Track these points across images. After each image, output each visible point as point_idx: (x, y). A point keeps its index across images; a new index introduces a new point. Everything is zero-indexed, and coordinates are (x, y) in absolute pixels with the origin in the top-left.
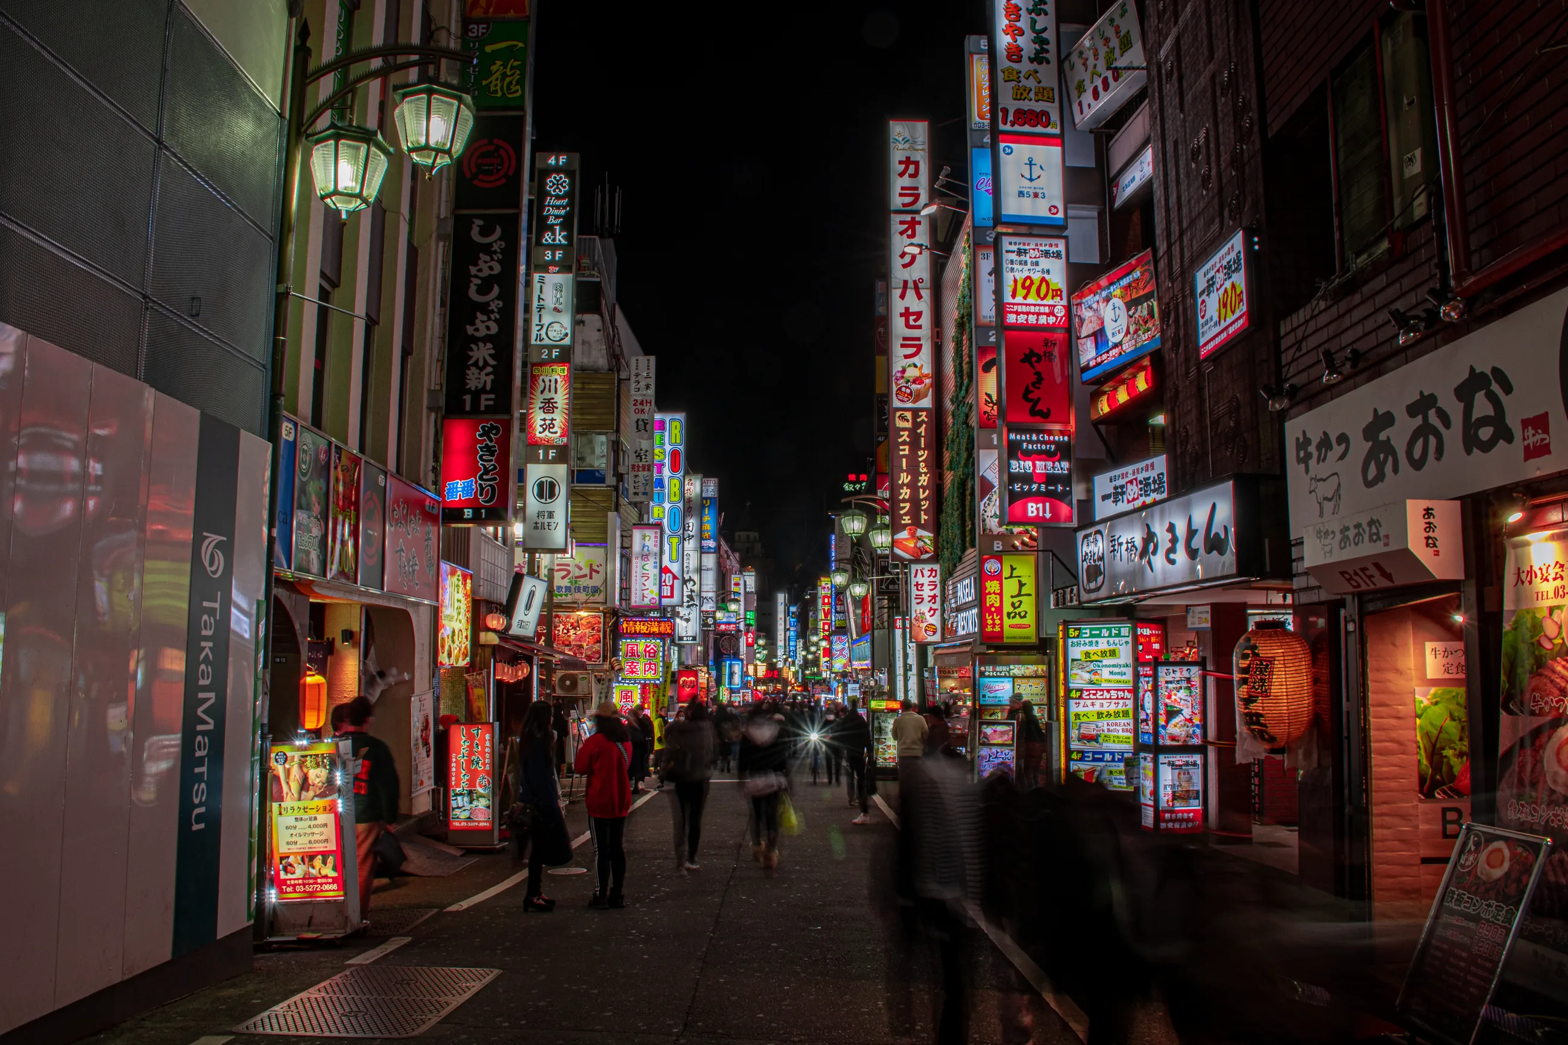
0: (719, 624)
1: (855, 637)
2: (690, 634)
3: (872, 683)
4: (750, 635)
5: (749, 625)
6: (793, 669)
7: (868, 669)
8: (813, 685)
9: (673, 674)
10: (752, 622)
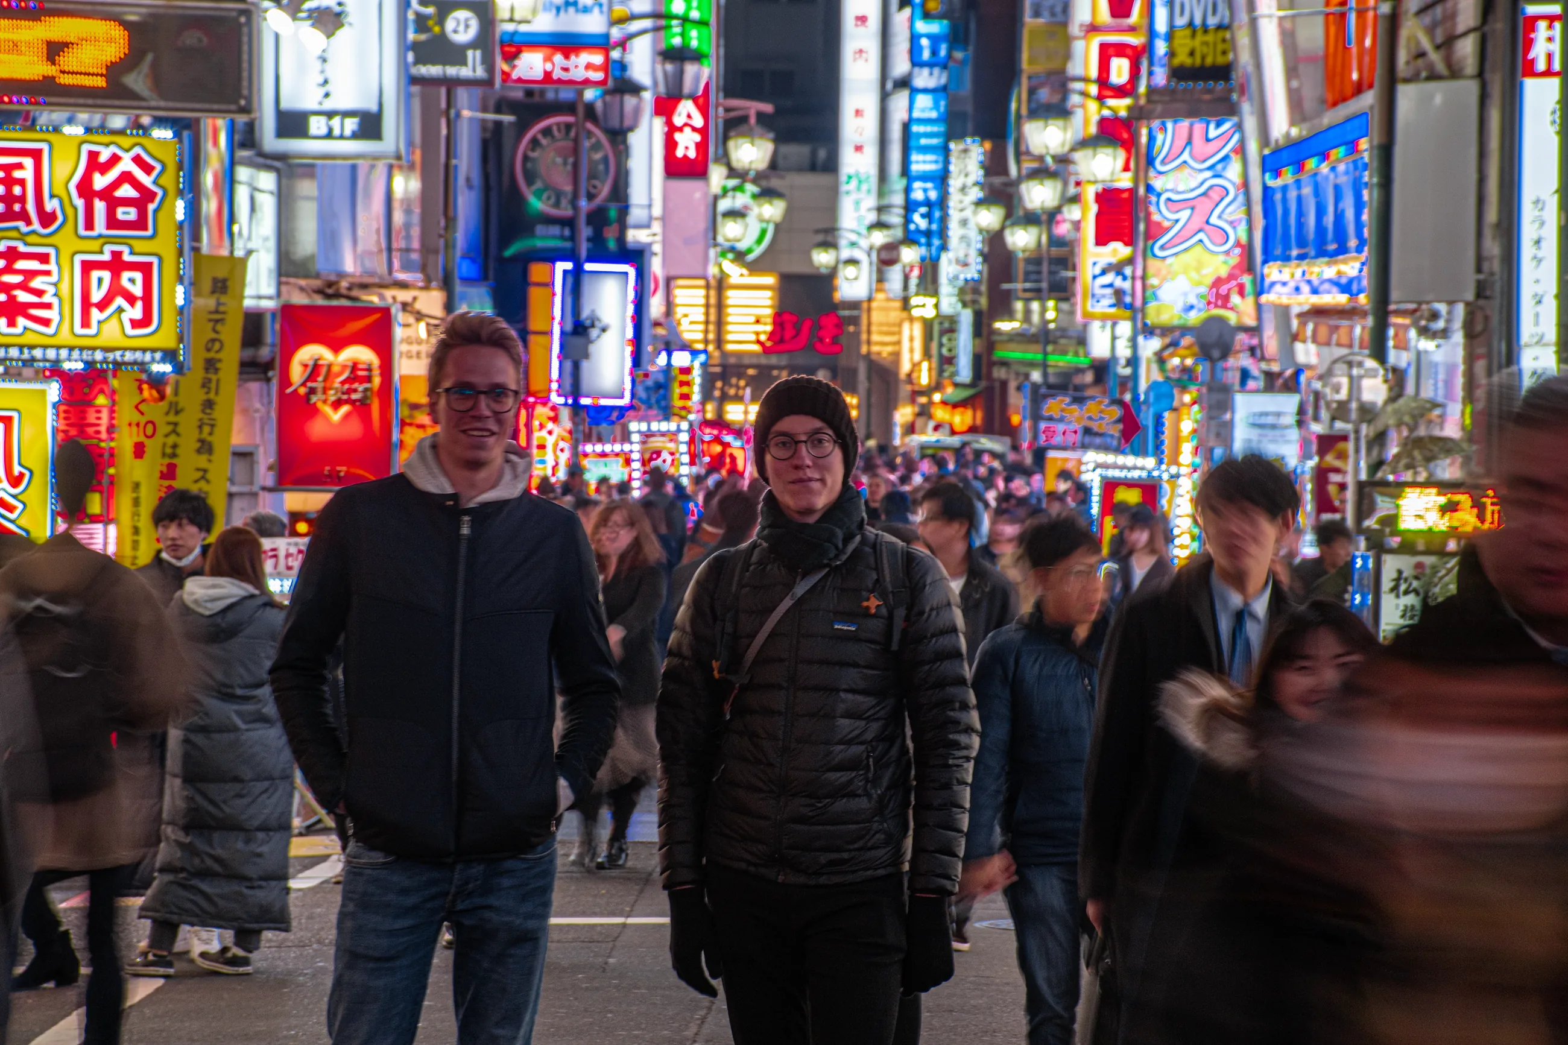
0: (513, 48)
1: (1281, 125)
2: (342, 101)
3: (1374, 390)
4: (686, 111)
5: (678, 56)
6: (924, 307)
7: (1349, 313)
8: (1038, 396)
9: (253, 322)
10: (695, 38)
